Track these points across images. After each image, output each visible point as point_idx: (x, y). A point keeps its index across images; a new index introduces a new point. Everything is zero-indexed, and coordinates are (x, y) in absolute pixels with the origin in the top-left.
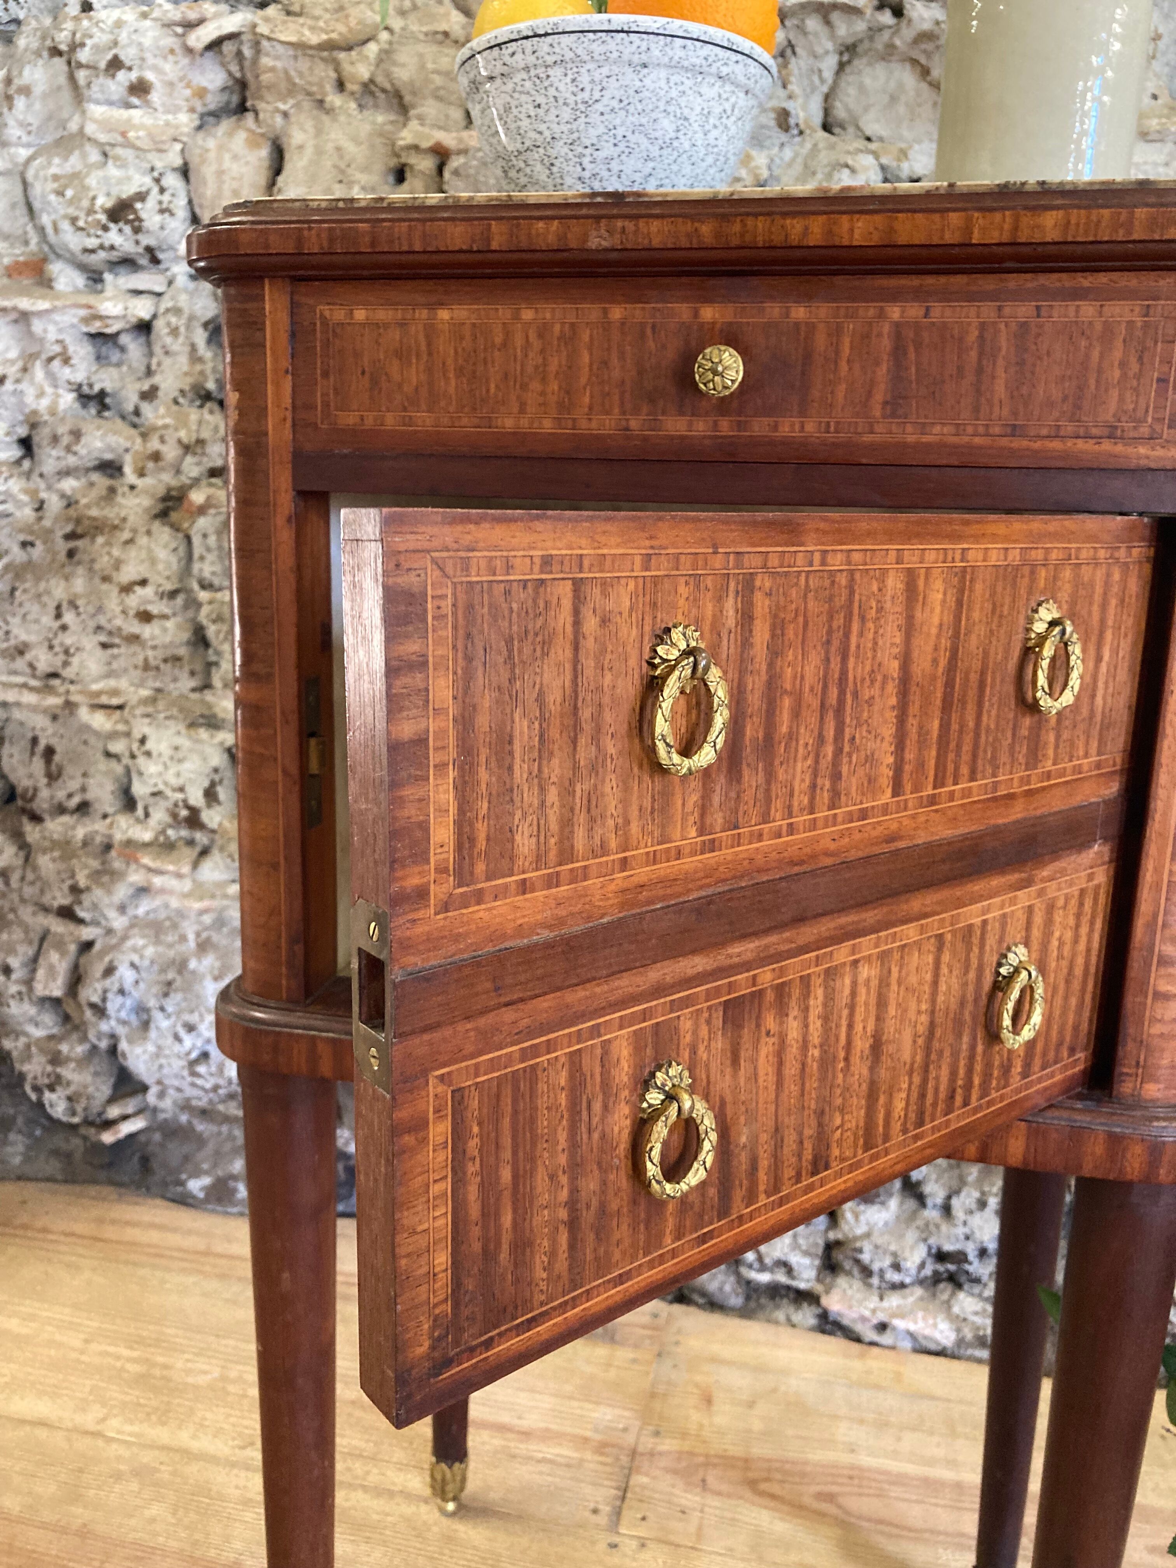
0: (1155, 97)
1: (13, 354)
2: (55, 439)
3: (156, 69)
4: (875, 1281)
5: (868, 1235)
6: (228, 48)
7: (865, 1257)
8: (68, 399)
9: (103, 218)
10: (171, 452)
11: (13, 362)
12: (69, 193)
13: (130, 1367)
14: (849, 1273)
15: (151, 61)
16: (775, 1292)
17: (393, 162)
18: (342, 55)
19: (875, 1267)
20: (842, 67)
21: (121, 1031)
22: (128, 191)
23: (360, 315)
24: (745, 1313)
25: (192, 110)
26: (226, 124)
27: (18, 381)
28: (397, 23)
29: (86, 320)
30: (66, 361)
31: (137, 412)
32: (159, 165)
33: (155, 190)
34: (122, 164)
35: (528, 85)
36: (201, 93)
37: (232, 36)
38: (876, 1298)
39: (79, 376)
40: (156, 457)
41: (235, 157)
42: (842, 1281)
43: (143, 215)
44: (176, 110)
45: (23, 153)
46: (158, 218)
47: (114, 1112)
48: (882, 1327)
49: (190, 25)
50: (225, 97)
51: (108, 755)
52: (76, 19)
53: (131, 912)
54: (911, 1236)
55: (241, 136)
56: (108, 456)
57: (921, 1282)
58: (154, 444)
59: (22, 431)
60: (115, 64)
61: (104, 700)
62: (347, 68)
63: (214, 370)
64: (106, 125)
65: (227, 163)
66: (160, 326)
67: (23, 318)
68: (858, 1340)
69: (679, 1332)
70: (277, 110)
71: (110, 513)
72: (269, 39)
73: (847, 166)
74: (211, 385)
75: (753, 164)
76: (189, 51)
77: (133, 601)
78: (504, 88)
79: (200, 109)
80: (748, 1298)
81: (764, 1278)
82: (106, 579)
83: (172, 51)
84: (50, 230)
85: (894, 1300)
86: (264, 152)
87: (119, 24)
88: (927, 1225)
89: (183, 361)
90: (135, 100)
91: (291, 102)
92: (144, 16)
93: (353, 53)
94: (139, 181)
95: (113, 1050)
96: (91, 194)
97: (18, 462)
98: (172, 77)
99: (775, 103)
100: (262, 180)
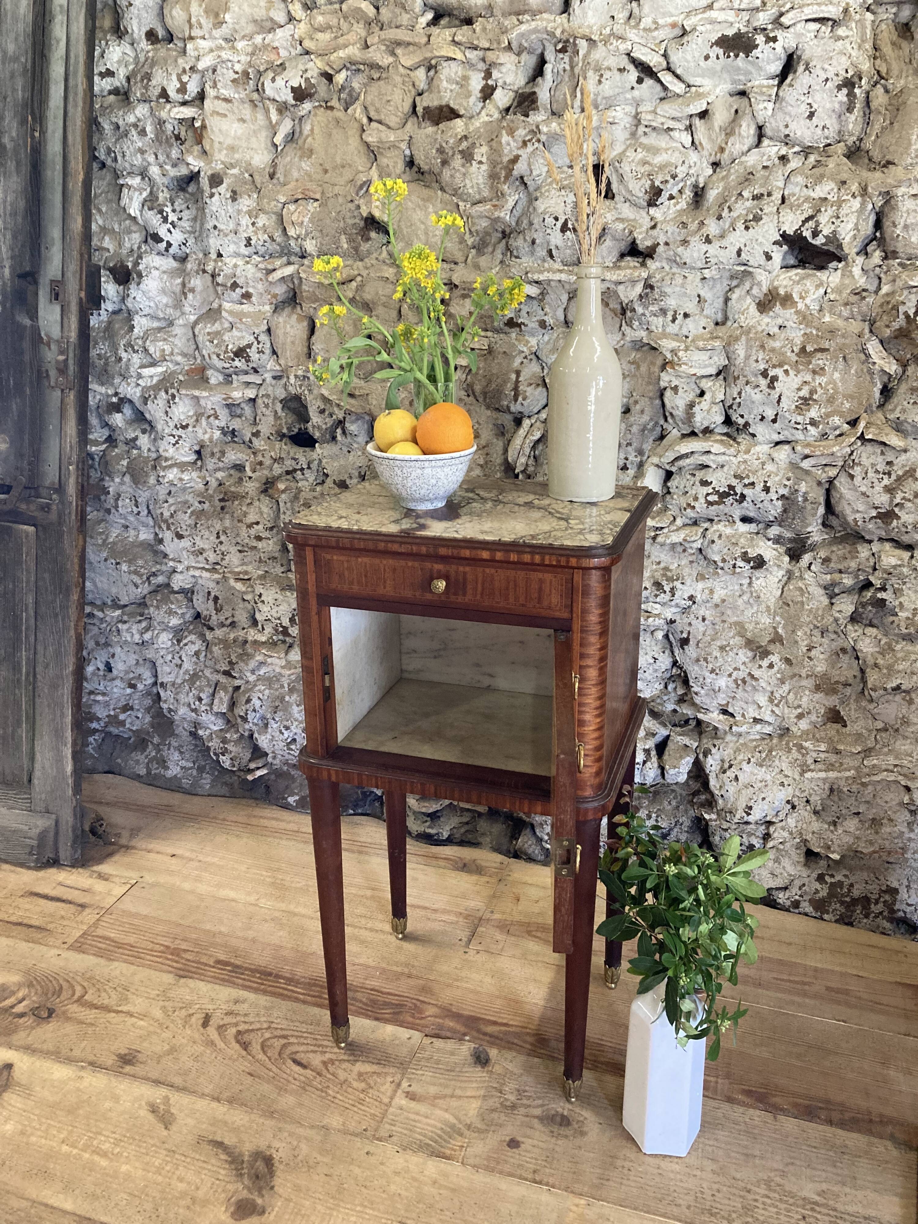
1: (191, 413)
2: (213, 454)
3: (253, 287)
6: (287, 280)
8: (217, 434)
9: (232, 355)
10: (268, 462)
11: (191, 417)
12: (215, 342)
15: (251, 283)
18: (340, 288)
21: (254, 728)
22: (243, 343)
23: (335, 557)
25: (271, 304)
26: (287, 310)
27: (194, 427)
28: (364, 273)
29: (225, 399)
30: (216, 418)
31: (251, 441)
32: (257, 330)
33: (256, 342)
34: (240, 331)
36: (275, 296)
37: (289, 276)
39: (223, 424)
40: (261, 463)
41: (292, 327)
43: (250, 354)
44: (263, 304)
45: (193, 318)
46: (257, 356)
47: (252, 766)
49: (270, 271)
50: (286, 298)
51: (244, 600)
52: (215, 261)
53: (257, 673)
55: (295, 317)
56: (238, 462)
58: (260, 458)
59: (197, 448)
60: (235, 285)
61: (241, 576)
62: (342, 292)
63: (286, 423)
64: (231, 312)
65: (288, 329)
66: (259, 401)
67: (197, 398)
70: (311, 306)
71: (240, 490)
72: (306, 279)
74: (285, 431)
76: (270, 282)
77: (253, 532)
79: (275, 303)
82: (239, 521)
83: (261, 281)
84: (207, 357)
86: (305, 324)
87: (235, 266)
89: (271, 419)
90: (245, 301)
91: (317, 304)
92: (248, 263)
94: (248, 339)
95: (251, 736)
96: (226, 343)
97: (195, 463)
98: (261, 291)
99: (538, 318)
100: (305, 335)
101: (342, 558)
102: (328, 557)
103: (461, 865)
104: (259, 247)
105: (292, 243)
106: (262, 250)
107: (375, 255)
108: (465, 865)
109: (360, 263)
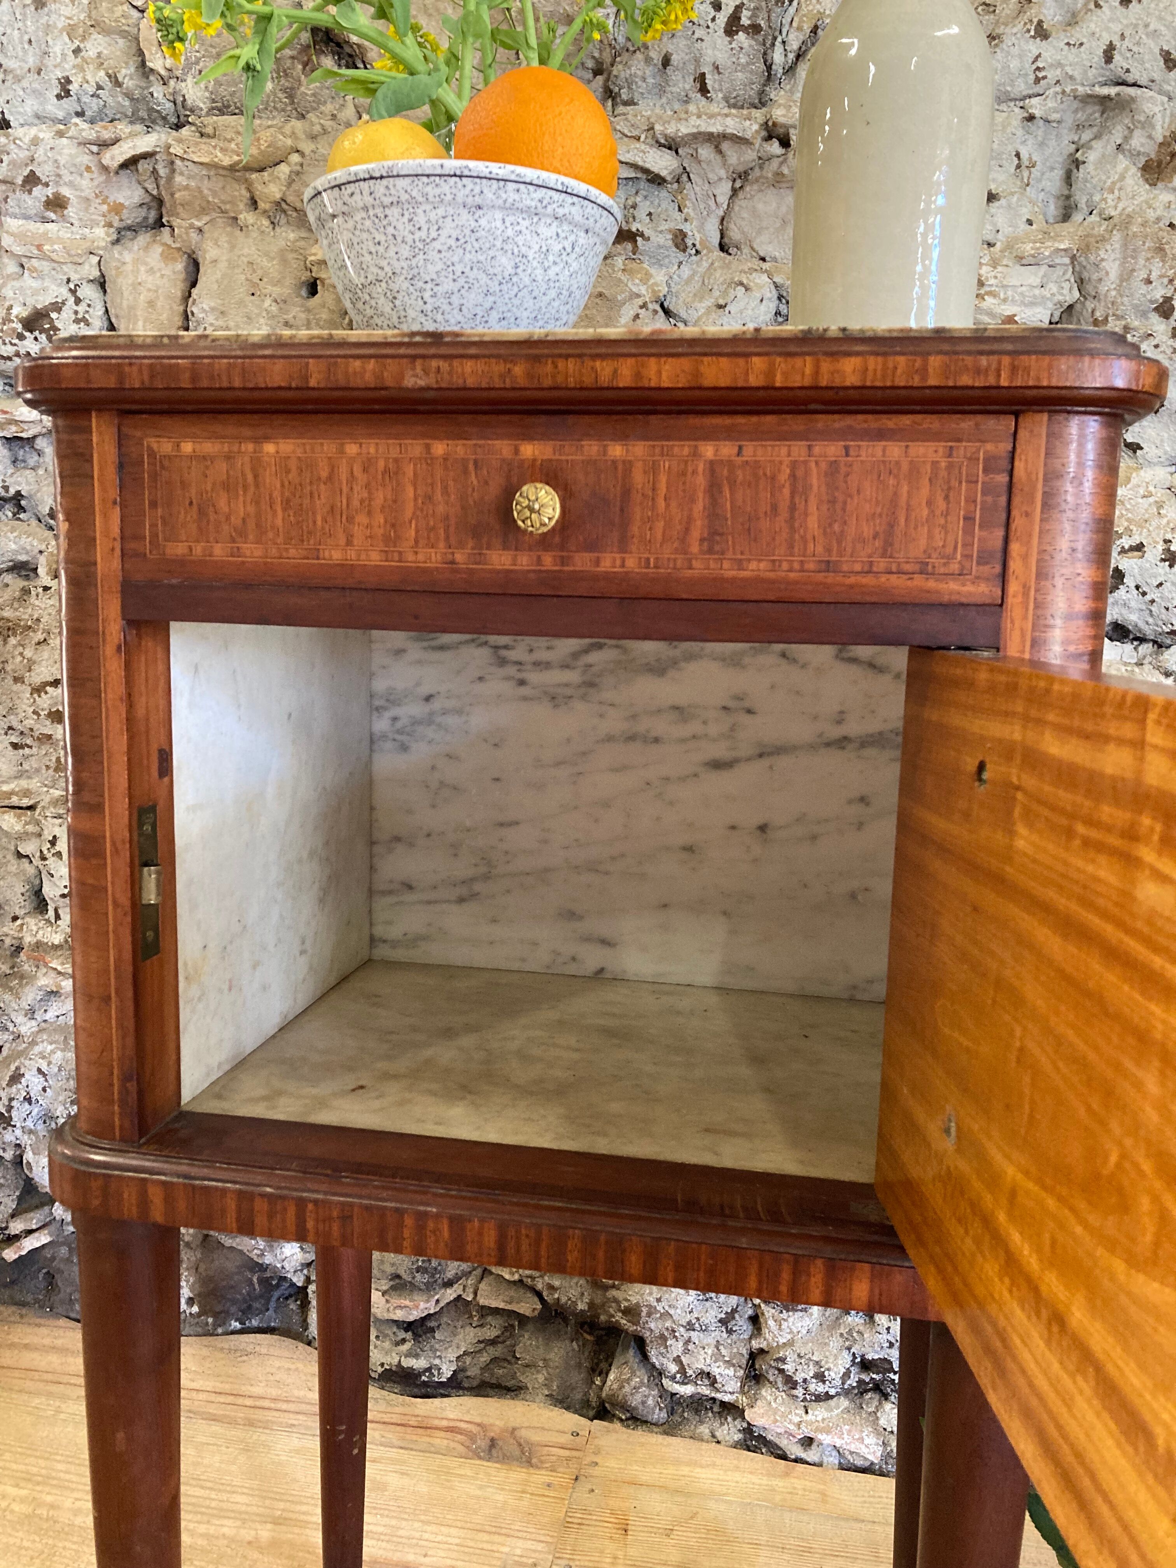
0: (1030, 223)
3: (71, 184)
4: (799, 1392)
5: (790, 1343)
6: (143, 165)
7: (789, 1368)
9: (19, 327)
13: (16, 1507)
14: (773, 1384)
15: (67, 177)
16: (698, 1404)
17: (305, 276)
18: (254, 176)
19: (799, 1377)
20: (735, 192)
21: (26, 1140)
22: (43, 301)
23: (187, 447)
24: (669, 1428)
25: (110, 225)
26: (143, 238)
28: (307, 147)
32: (74, 277)
33: (72, 300)
34: (38, 275)
35: (368, 223)
36: (117, 209)
37: (145, 156)
38: (802, 1412)
41: (151, 271)
42: (766, 1392)
43: (57, 324)
44: (93, 224)
46: (73, 328)
47: (16, 1227)
48: (808, 1442)
49: (105, 145)
50: (143, 212)
51: (20, 855)
53: (39, 1016)
54: (835, 1343)
55: (157, 250)
56: (23, 558)
57: (847, 1392)
60: (32, 180)
61: (15, 801)
62: (258, 188)
64: (21, 237)
65: (142, 276)
68: (784, 1457)
69: (597, 1452)
70: (192, 226)
71: (24, 614)
72: (183, 159)
73: (741, 284)
75: (652, 281)
76: (105, 169)
77: (44, 702)
78: (346, 226)
79: (116, 224)
80: (672, 1412)
81: (687, 1390)
82: (17, 680)
83: (88, 169)
85: (819, 1412)
86: (180, 266)
87: (35, 142)
88: (850, 1332)
90: (52, 216)
91: (206, 219)
92: (60, 134)
93: (265, 174)
94: (56, 292)
95: (18, 1161)
96: (7, 304)
98: (88, 193)
99: (672, 225)
100: (178, 292)
101: (209, 447)
102: (165, 447)
103: (483, 1444)
104: (86, 99)
105: (158, 91)
106: (93, 106)
107: (329, 108)
108: (493, 1443)
109: (298, 125)
